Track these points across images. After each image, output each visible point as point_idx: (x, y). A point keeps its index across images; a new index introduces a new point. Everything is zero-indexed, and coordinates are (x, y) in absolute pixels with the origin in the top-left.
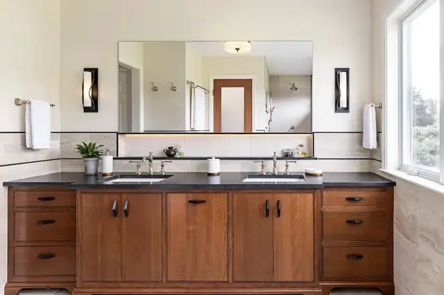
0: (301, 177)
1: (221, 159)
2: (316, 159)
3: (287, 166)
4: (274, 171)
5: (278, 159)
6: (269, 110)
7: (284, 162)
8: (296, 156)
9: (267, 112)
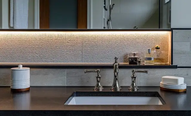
0: (154, 95)
1: (31, 67)
2: (176, 67)
3: (134, 77)
4: (115, 85)
5: (121, 67)
6: (108, 7)
7: (129, 72)
8: (146, 63)
9: (106, 10)
